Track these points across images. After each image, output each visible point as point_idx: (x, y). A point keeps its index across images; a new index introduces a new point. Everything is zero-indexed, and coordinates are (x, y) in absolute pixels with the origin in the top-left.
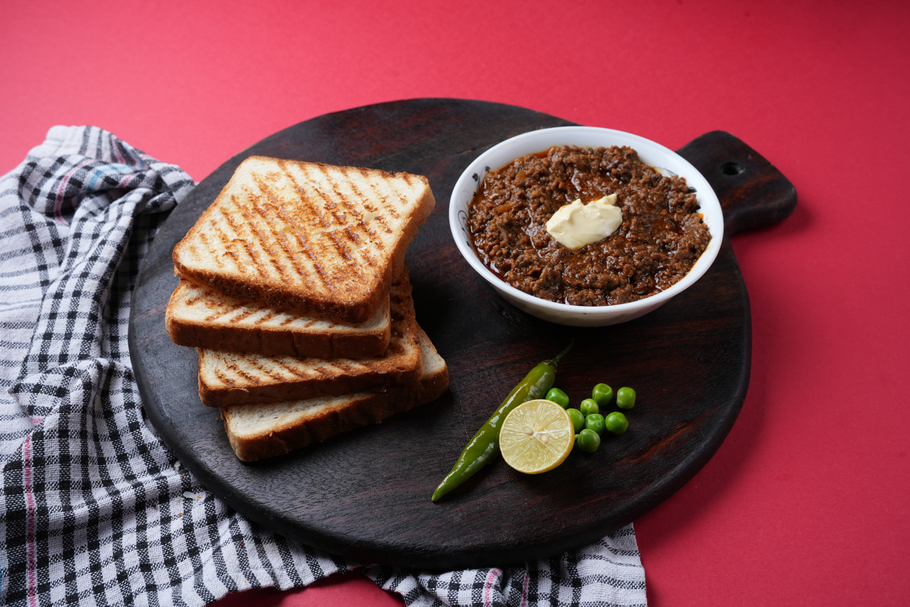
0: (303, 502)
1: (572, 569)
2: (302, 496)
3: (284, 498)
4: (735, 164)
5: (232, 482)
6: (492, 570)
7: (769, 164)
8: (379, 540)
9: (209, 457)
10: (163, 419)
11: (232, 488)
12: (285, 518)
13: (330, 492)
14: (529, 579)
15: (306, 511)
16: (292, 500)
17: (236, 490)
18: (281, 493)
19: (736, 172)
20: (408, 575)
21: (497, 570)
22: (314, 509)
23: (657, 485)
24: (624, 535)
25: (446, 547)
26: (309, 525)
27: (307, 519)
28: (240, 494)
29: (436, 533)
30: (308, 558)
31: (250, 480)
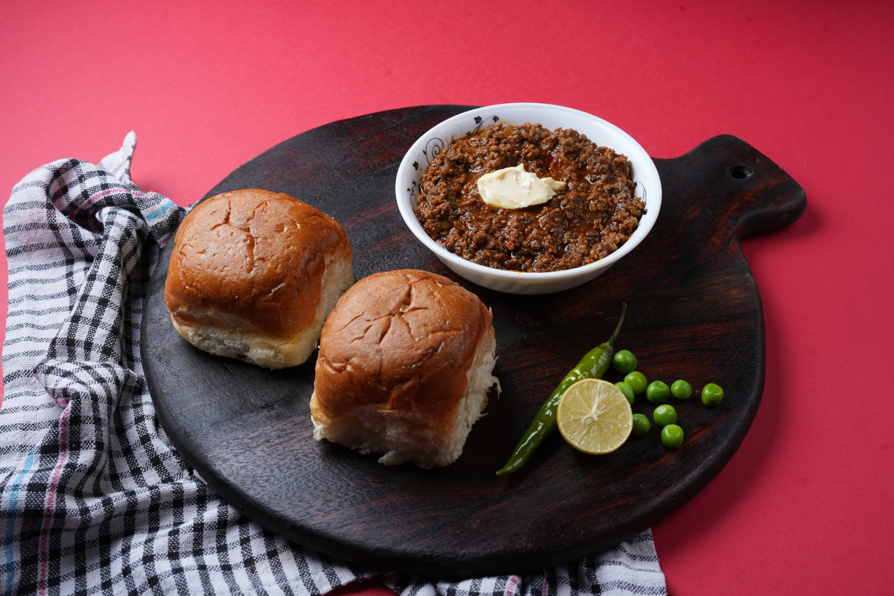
0: (319, 510)
1: (590, 575)
2: (318, 504)
3: (299, 506)
4: (744, 168)
5: (247, 490)
6: (511, 577)
7: (778, 167)
8: (397, 548)
9: (224, 466)
10: (176, 427)
11: (247, 496)
12: (302, 526)
13: (346, 500)
14: (548, 586)
15: (323, 520)
16: (308, 508)
17: (251, 498)
19: (745, 176)
20: (426, 583)
21: (516, 578)
22: (330, 517)
23: (675, 490)
24: (643, 541)
25: (465, 554)
26: (326, 534)
27: (323, 527)
28: (256, 503)
29: (454, 540)
30: (325, 567)
31: (265, 489)
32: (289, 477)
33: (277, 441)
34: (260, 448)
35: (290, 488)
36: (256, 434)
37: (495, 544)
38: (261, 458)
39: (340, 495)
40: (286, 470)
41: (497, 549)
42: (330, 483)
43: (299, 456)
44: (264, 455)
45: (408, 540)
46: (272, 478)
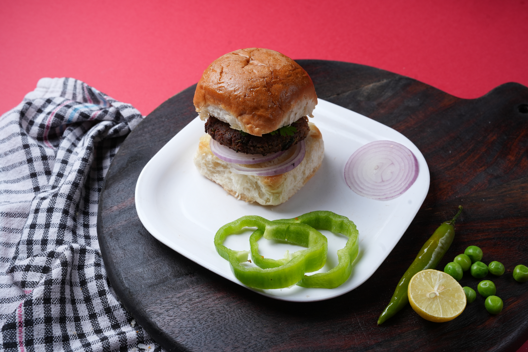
5: (176, 338)
9: (158, 319)
10: (123, 288)
11: (176, 342)
17: (179, 344)
18: (213, 347)
23: (499, 347)
28: (182, 348)
31: (189, 337)
32: (207, 328)
33: (197, 300)
34: (185, 305)
35: (208, 337)
36: (182, 294)
38: (186, 313)
39: (244, 342)
40: (204, 323)
42: (237, 334)
43: (214, 312)
44: (188, 311)
46: (194, 328)
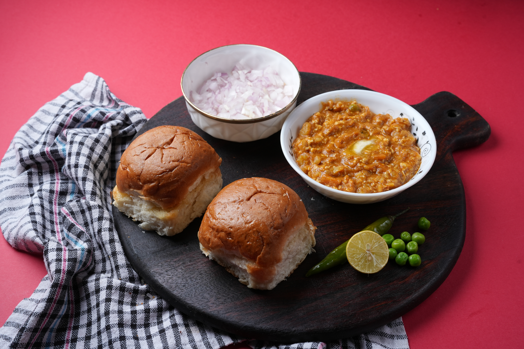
0: (213, 303)
2: (213, 300)
3: (202, 301)
4: (455, 111)
5: (173, 291)
6: (321, 343)
7: (475, 111)
8: (257, 326)
9: (160, 277)
11: (173, 295)
12: (203, 312)
13: (228, 298)
15: (215, 309)
16: (207, 302)
17: (175, 296)
18: (201, 298)
19: (455, 116)
20: (273, 346)
21: (323, 344)
22: (219, 308)
23: (414, 297)
24: (398, 326)
25: (295, 331)
26: (217, 317)
27: (216, 313)
28: (178, 299)
29: (289, 323)
30: (216, 335)
31: (183, 290)
32: (196, 284)
33: (189, 264)
34: (180, 267)
35: (197, 290)
36: (178, 259)
37: (312, 325)
38: (180, 273)
39: (225, 295)
40: (194, 280)
41: (313, 328)
42: (219, 288)
43: (202, 272)
44: (182, 271)
45: (263, 321)
46: (187, 284)
